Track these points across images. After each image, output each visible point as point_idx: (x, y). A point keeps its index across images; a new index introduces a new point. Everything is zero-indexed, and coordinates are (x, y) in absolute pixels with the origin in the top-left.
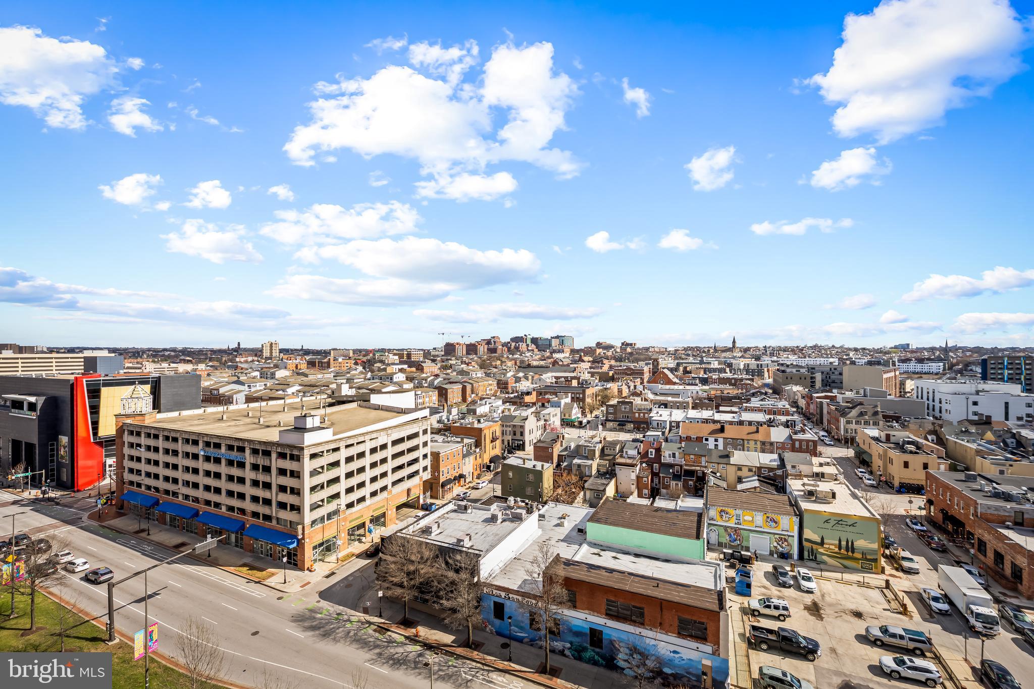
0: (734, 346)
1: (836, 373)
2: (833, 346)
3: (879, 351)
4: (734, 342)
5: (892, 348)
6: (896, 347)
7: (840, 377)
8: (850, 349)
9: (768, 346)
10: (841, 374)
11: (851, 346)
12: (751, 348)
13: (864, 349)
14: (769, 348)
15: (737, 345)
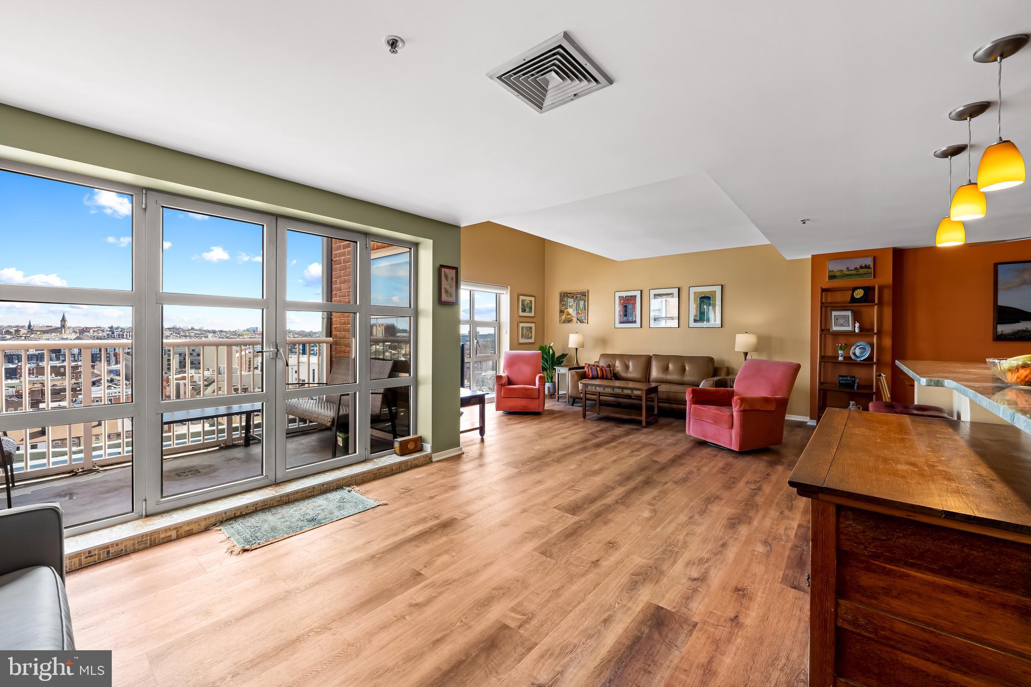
0: (63, 326)
1: (195, 354)
2: (193, 329)
3: (235, 333)
4: (63, 320)
5: (244, 331)
6: (248, 330)
7: (197, 358)
8: (209, 332)
9: (115, 326)
10: (199, 355)
11: (210, 329)
12: (90, 328)
13: (222, 331)
14: (117, 328)
15: (69, 324)
